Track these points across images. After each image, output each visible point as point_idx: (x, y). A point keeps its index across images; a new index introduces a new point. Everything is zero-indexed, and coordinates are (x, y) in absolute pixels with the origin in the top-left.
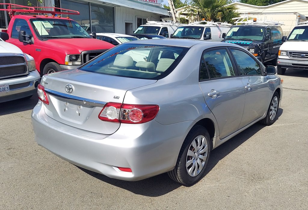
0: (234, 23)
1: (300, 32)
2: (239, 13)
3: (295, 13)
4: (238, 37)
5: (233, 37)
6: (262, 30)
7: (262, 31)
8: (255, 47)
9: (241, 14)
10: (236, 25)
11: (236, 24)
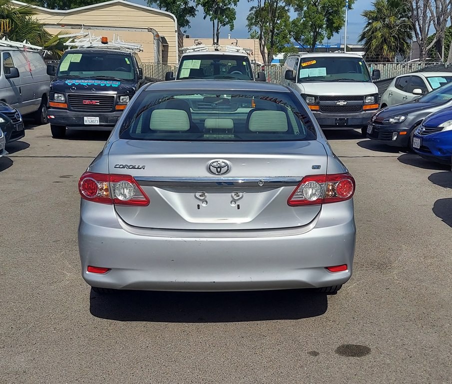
0: (64, 44)
1: (194, 65)
2: (41, 22)
3: (150, 30)
4: (83, 72)
5: (72, 73)
6: (126, 59)
7: (128, 63)
8: (130, 93)
9: (45, 25)
10: (69, 49)
11: (68, 46)
